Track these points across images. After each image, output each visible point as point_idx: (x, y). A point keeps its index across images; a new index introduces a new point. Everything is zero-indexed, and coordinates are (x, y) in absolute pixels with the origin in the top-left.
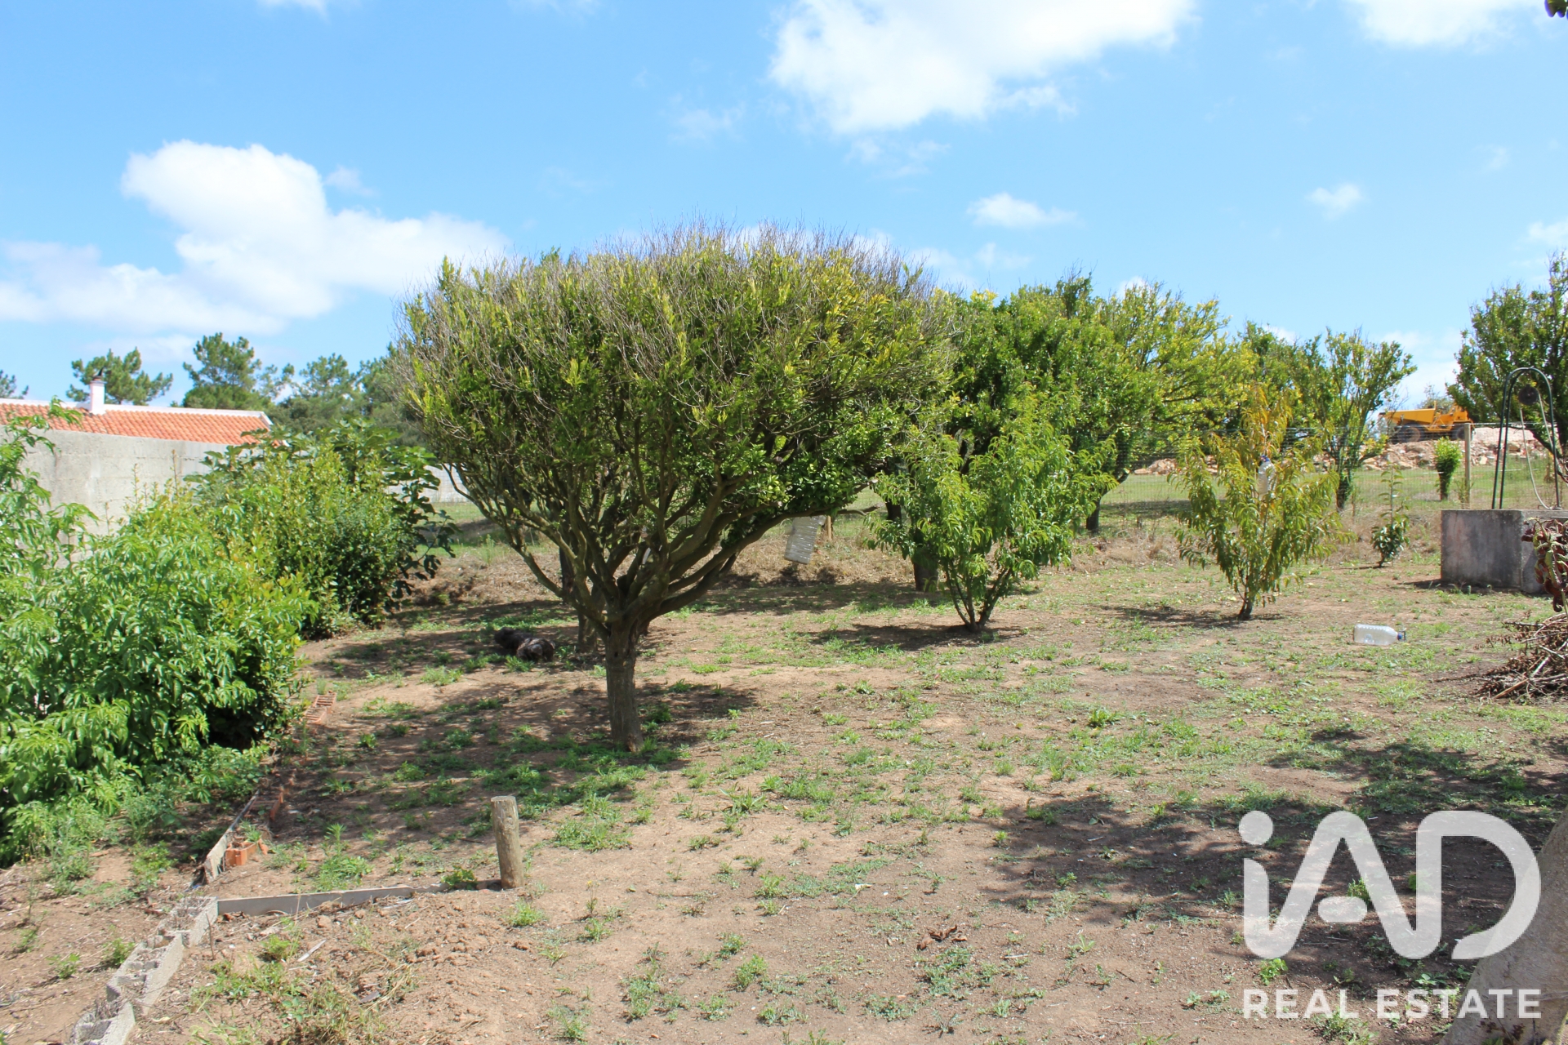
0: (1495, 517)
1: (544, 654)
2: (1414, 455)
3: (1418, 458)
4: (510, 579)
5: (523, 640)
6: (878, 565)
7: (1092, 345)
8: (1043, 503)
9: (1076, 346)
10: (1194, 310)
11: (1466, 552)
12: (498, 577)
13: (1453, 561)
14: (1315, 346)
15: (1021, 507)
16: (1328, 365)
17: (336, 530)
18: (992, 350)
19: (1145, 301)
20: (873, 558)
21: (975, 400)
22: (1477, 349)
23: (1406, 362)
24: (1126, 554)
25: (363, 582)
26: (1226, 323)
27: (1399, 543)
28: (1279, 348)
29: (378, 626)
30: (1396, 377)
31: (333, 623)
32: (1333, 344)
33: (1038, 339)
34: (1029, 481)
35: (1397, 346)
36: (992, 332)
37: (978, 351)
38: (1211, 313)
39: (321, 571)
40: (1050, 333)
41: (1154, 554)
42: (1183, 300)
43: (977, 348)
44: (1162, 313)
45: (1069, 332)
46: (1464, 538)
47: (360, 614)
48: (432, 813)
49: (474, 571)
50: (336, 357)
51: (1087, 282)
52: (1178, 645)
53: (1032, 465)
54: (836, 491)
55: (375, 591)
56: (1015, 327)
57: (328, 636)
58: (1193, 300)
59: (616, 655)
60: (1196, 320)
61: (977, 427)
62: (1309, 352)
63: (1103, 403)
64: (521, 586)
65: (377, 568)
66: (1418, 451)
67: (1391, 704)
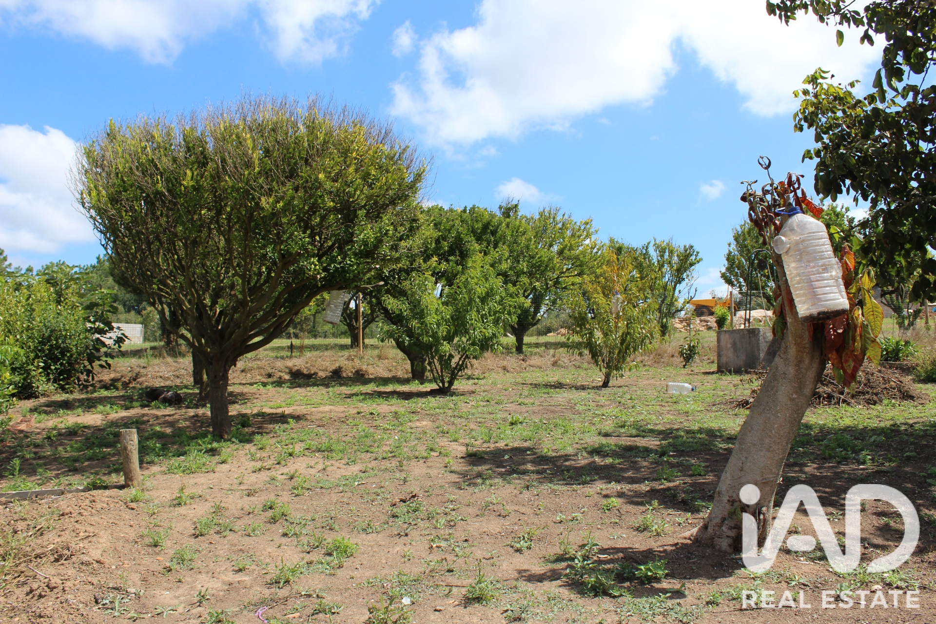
0: (746, 332)
1: (176, 400)
2: (705, 324)
3: (707, 325)
4: (161, 374)
5: (163, 393)
6: (390, 368)
7: (517, 232)
8: (486, 314)
9: (508, 233)
10: (578, 224)
11: (730, 354)
12: (153, 373)
13: (724, 359)
14: (647, 248)
15: (473, 316)
16: (655, 261)
17: (44, 330)
18: (458, 232)
19: (550, 217)
20: (387, 365)
21: (447, 261)
22: (736, 253)
23: (696, 256)
24: (539, 364)
25: (61, 364)
26: (596, 232)
27: (694, 354)
28: (628, 248)
29: (72, 392)
30: (691, 265)
31: (40, 389)
32: (657, 247)
33: (486, 227)
34: (477, 300)
35: (692, 247)
36: (457, 222)
37: (449, 233)
38: (588, 226)
39: (32, 355)
40: (492, 224)
41: (555, 364)
42: (572, 218)
43: (449, 231)
44: (560, 225)
45: (503, 225)
46: (729, 346)
47: (59, 384)
48: (86, 463)
49: (138, 369)
50: (61, 262)
51: (516, 206)
52: (565, 395)
53: (480, 290)
54: (354, 271)
55: (70, 371)
56: (472, 220)
57: (37, 397)
58: (578, 219)
59: (215, 377)
60: (579, 230)
61: (448, 277)
62: (644, 251)
63: (524, 266)
64: (168, 378)
65: (71, 356)
66: (707, 321)
67: (687, 413)
